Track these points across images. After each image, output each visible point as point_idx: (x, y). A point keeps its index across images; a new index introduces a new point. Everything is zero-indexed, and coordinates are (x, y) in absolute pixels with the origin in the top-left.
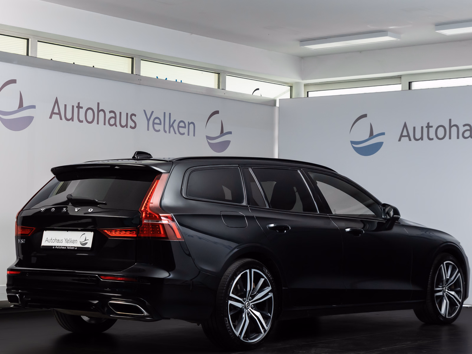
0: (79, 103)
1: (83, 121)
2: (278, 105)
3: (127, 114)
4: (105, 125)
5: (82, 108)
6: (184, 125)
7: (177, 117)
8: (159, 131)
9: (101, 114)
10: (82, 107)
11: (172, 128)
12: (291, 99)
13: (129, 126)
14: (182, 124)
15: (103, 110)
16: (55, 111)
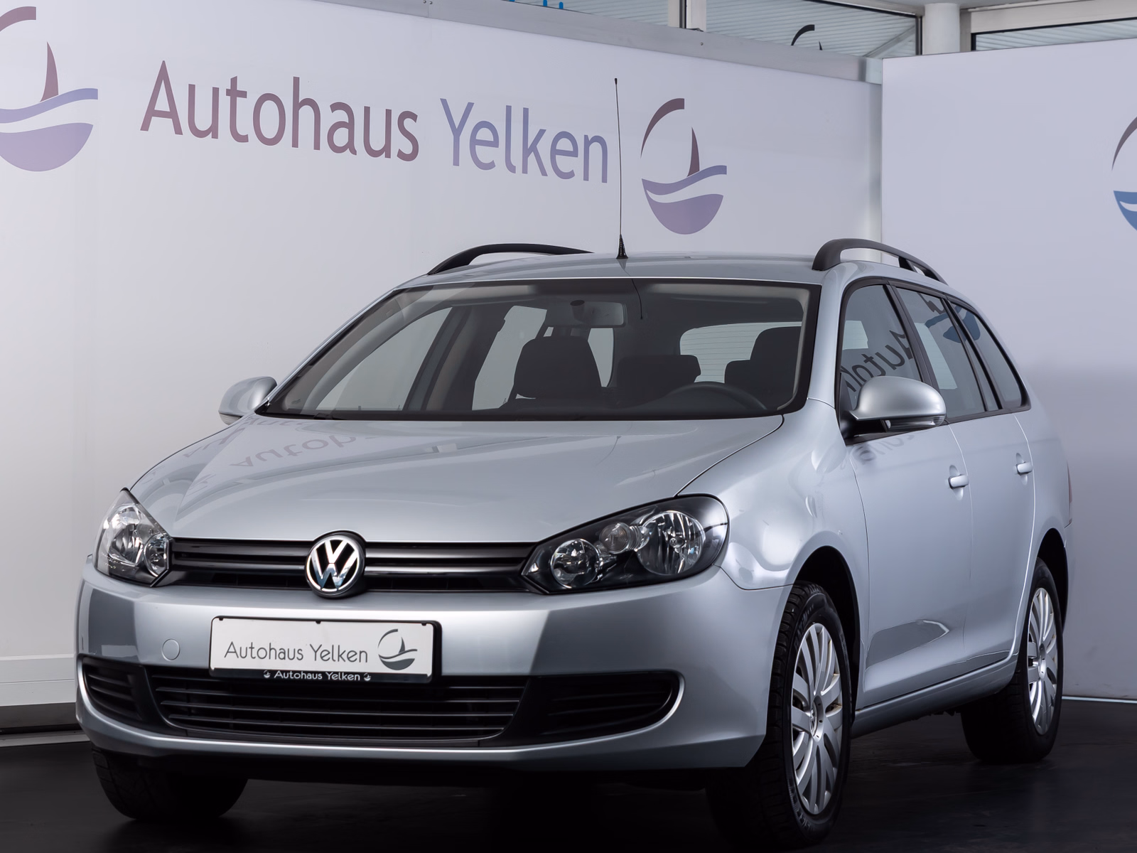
0: (234, 81)
1: (247, 135)
3: (389, 113)
4: (318, 148)
5: (244, 94)
6: (570, 148)
7: (548, 121)
8: (491, 166)
9: (306, 112)
10: (246, 92)
11: (532, 157)
13: (394, 152)
14: (564, 144)
15: (310, 102)
16: (157, 107)
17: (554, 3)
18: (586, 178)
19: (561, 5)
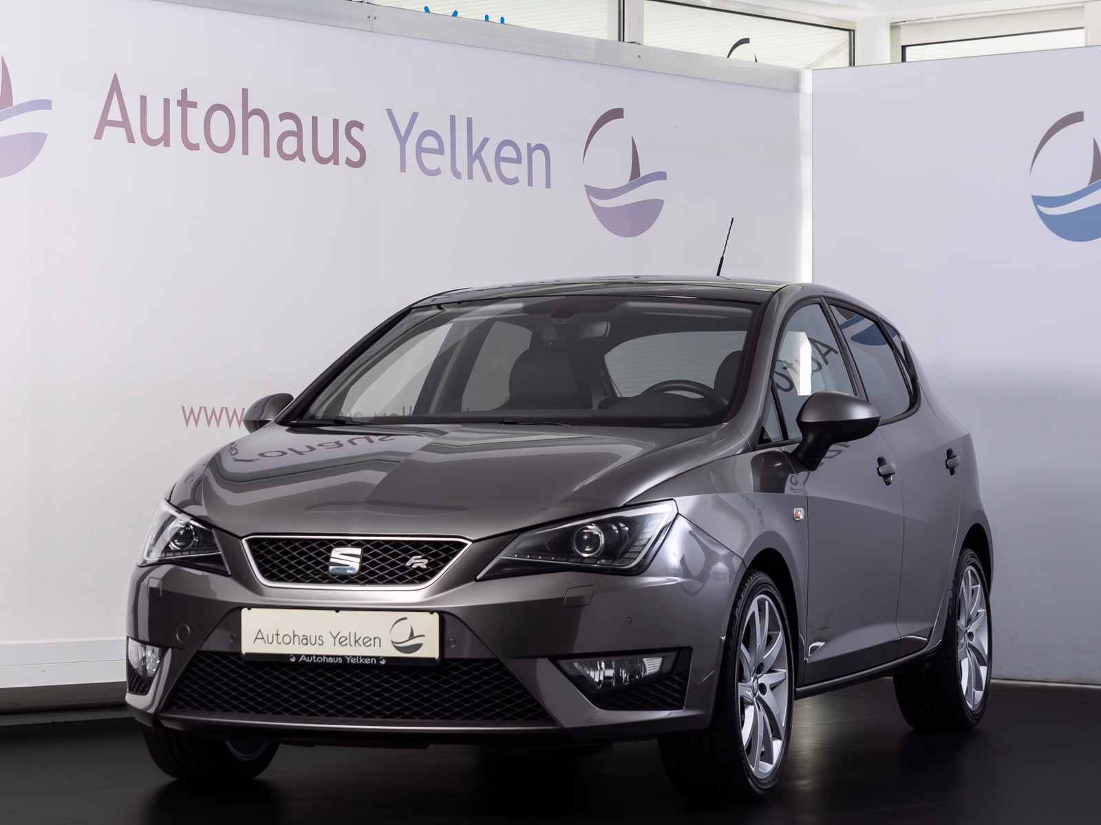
0: (184, 92)
1: (198, 144)
2: (807, 86)
3: (336, 122)
4: (269, 157)
5: (194, 105)
6: (514, 156)
7: (491, 130)
8: (437, 172)
9: (256, 122)
10: (196, 103)
11: (477, 164)
12: (852, 68)
13: (342, 160)
14: (508, 152)
15: (259, 112)
16: (109, 118)
17: (495, 18)
18: (530, 184)
19: (502, 20)
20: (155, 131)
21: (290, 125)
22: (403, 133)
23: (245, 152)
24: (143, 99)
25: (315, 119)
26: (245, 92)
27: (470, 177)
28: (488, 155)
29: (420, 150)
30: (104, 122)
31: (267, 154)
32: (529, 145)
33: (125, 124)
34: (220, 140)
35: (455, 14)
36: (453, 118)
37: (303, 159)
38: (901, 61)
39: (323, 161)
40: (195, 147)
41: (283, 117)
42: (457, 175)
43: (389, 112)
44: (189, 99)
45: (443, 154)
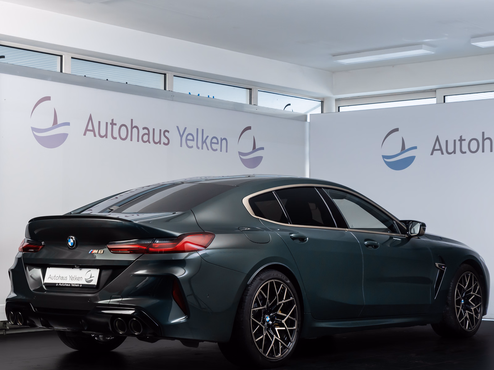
0: (113, 120)
2: (308, 120)
3: (160, 130)
6: (217, 142)
7: (209, 133)
8: (192, 147)
9: (135, 130)
10: (116, 124)
11: (205, 144)
12: (322, 114)
13: (162, 143)
14: (215, 140)
15: (136, 127)
16: (89, 128)
17: (211, 97)
18: (221, 151)
19: (213, 97)
20: (103, 133)
21: (146, 131)
22: (181, 134)
23: (131, 140)
24: (99, 122)
25: (154, 129)
26: (132, 120)
27: (202, 149)
28: (208, 141)
29: (187, 140)
30: (87, 130)
31: (138, 141)
32: (221, 138)
33: (93, 131)
34: (123, 136)
35: (199, 95)
36: (197, 129)
37: (150, 143)
38: (338, 111)
39: (156, 143)
40: (115, 138)
41: (144, 128)
42: (198, 148)
43: (178, 127)
44: (114, 122)
45: (194, 141)
